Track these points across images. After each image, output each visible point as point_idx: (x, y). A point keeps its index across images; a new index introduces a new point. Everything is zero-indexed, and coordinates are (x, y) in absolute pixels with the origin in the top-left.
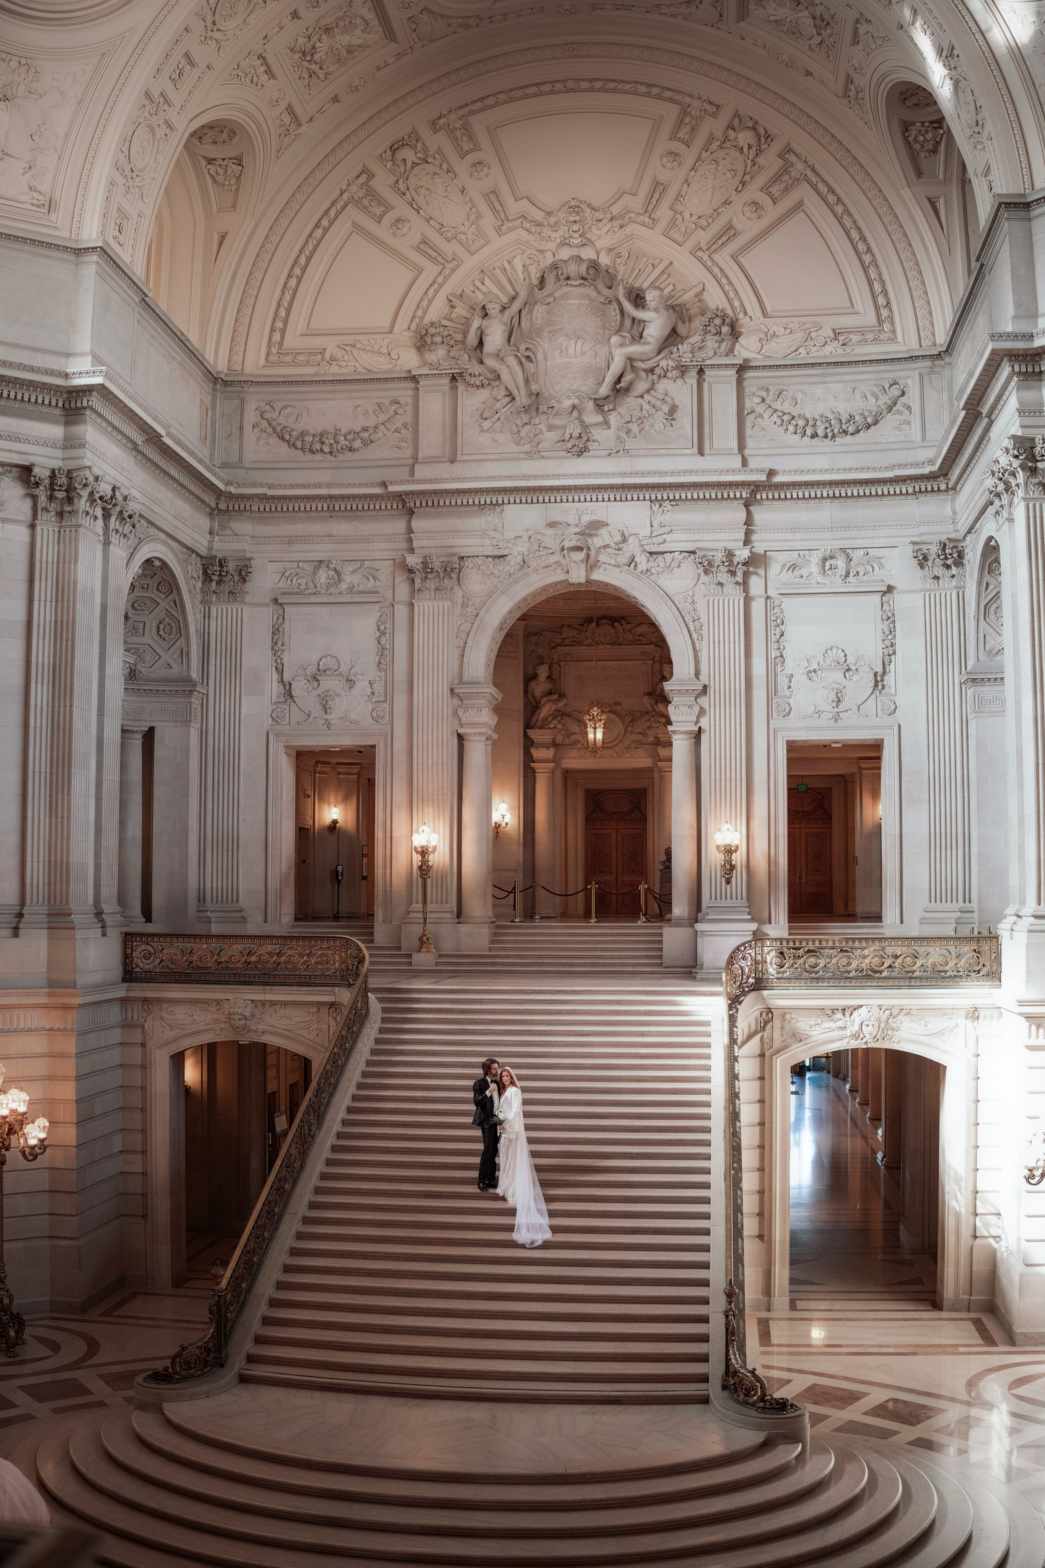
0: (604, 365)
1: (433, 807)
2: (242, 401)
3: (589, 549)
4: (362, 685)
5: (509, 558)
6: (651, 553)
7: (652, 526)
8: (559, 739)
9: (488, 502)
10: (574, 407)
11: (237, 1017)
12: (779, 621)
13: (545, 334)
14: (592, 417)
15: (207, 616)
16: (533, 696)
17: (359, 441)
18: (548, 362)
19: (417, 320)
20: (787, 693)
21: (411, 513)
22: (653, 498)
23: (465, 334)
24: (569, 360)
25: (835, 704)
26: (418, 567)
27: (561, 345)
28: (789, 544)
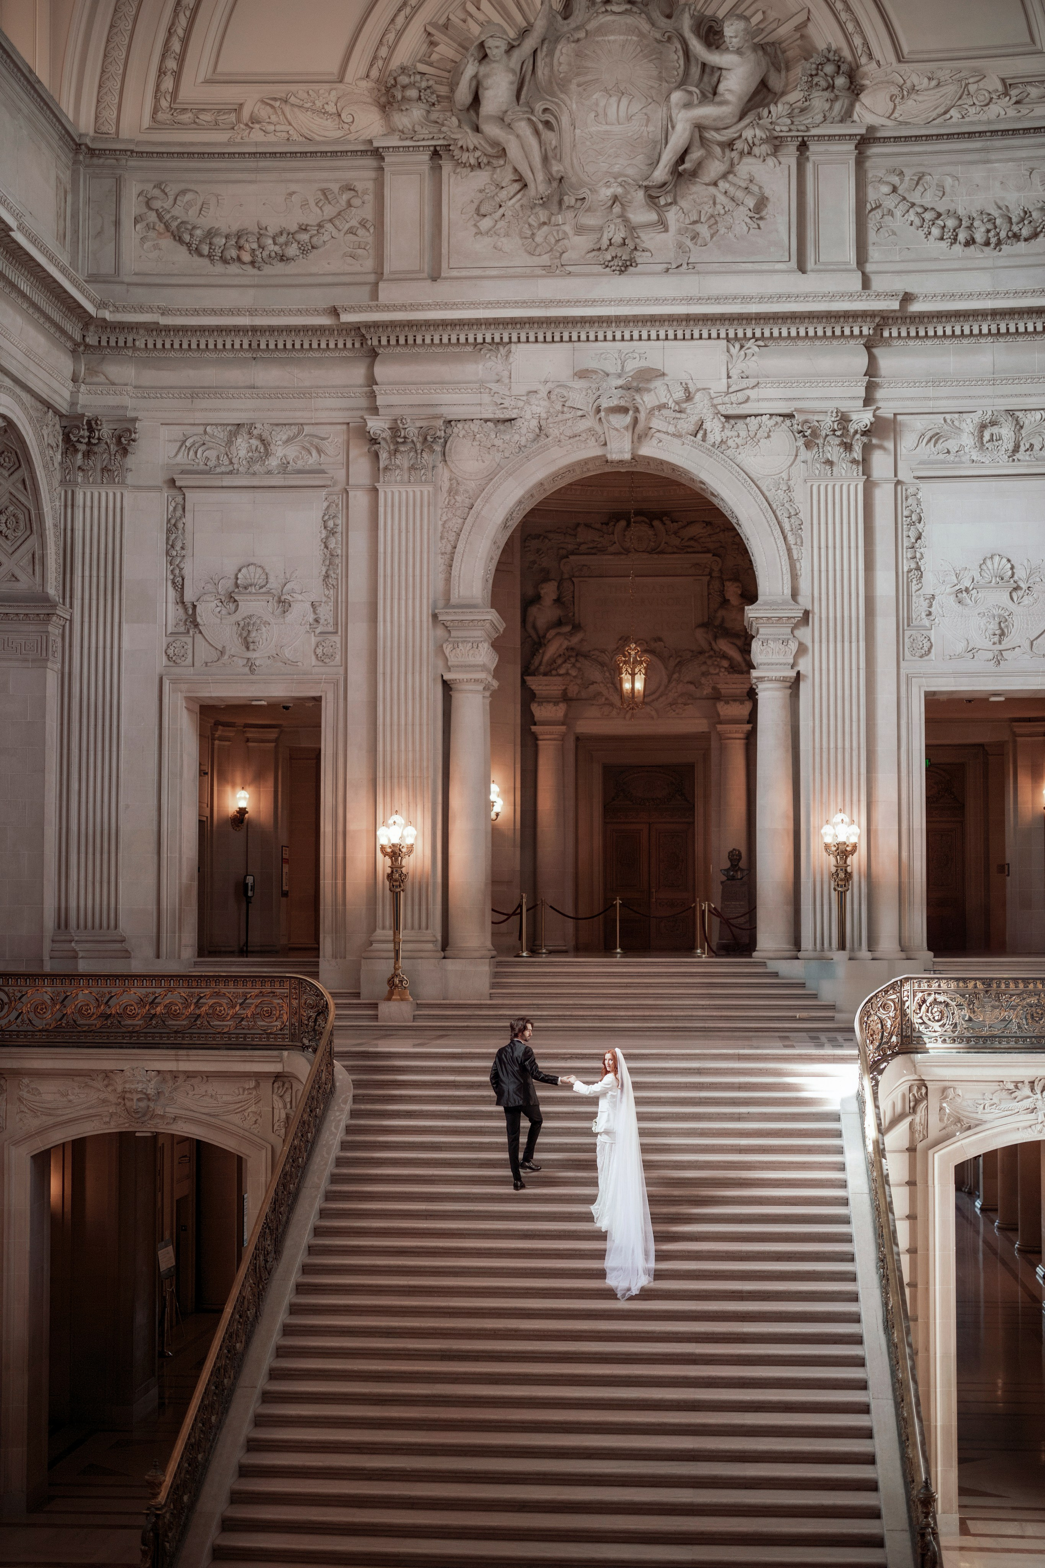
0: (660, 136)
1: (407, 787)
2: (118, 181)
3: (637, 410)
4: (300, 610)
5: (519, 422)
6: (727, 417)
7: (729, 377)
8: (573, 690)
9: (488, 339)
10: (615, 199)
11: (136, 1097)
12: (914, 517)
13: (573, 87)
14: (642, 215)
15: (70, 504)
16: (534, 627)
17: (295, 245)
18: (577, 131)
19: (380, 63)
20: (926, 622)
21: (373, 355)
22: (731, 335)
23: (453, 86)
24: (608, 128)
25: (996, 639)
26: (384, 435)
27: (597, 104)
28: (931, 403)
